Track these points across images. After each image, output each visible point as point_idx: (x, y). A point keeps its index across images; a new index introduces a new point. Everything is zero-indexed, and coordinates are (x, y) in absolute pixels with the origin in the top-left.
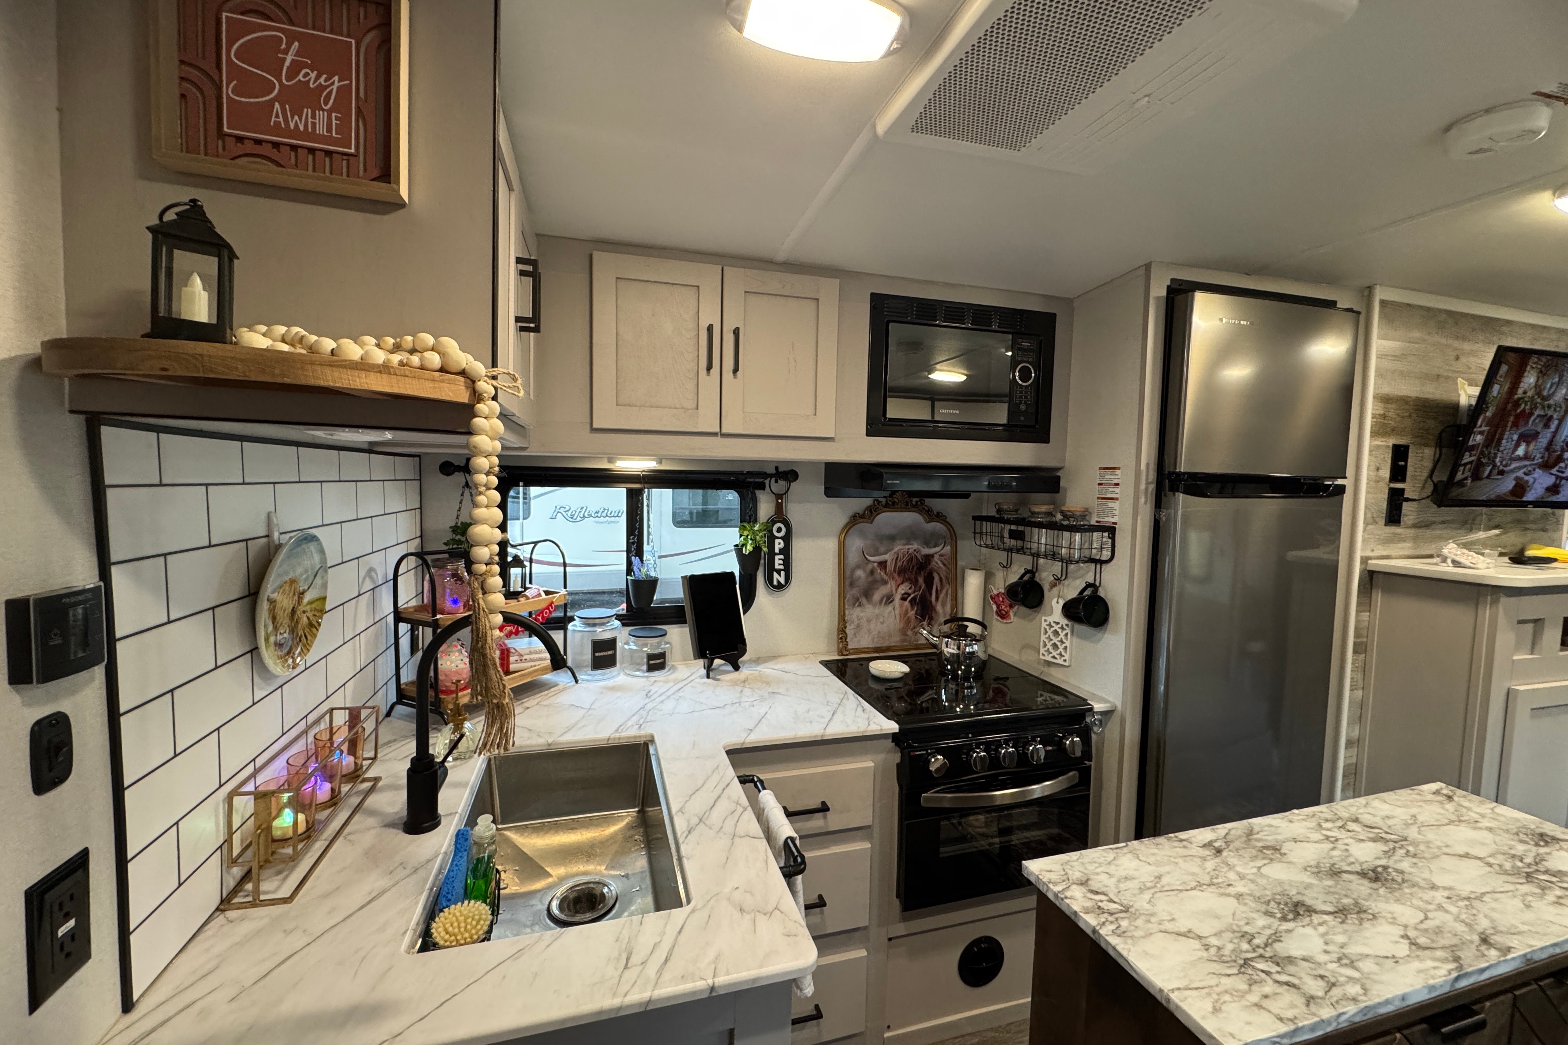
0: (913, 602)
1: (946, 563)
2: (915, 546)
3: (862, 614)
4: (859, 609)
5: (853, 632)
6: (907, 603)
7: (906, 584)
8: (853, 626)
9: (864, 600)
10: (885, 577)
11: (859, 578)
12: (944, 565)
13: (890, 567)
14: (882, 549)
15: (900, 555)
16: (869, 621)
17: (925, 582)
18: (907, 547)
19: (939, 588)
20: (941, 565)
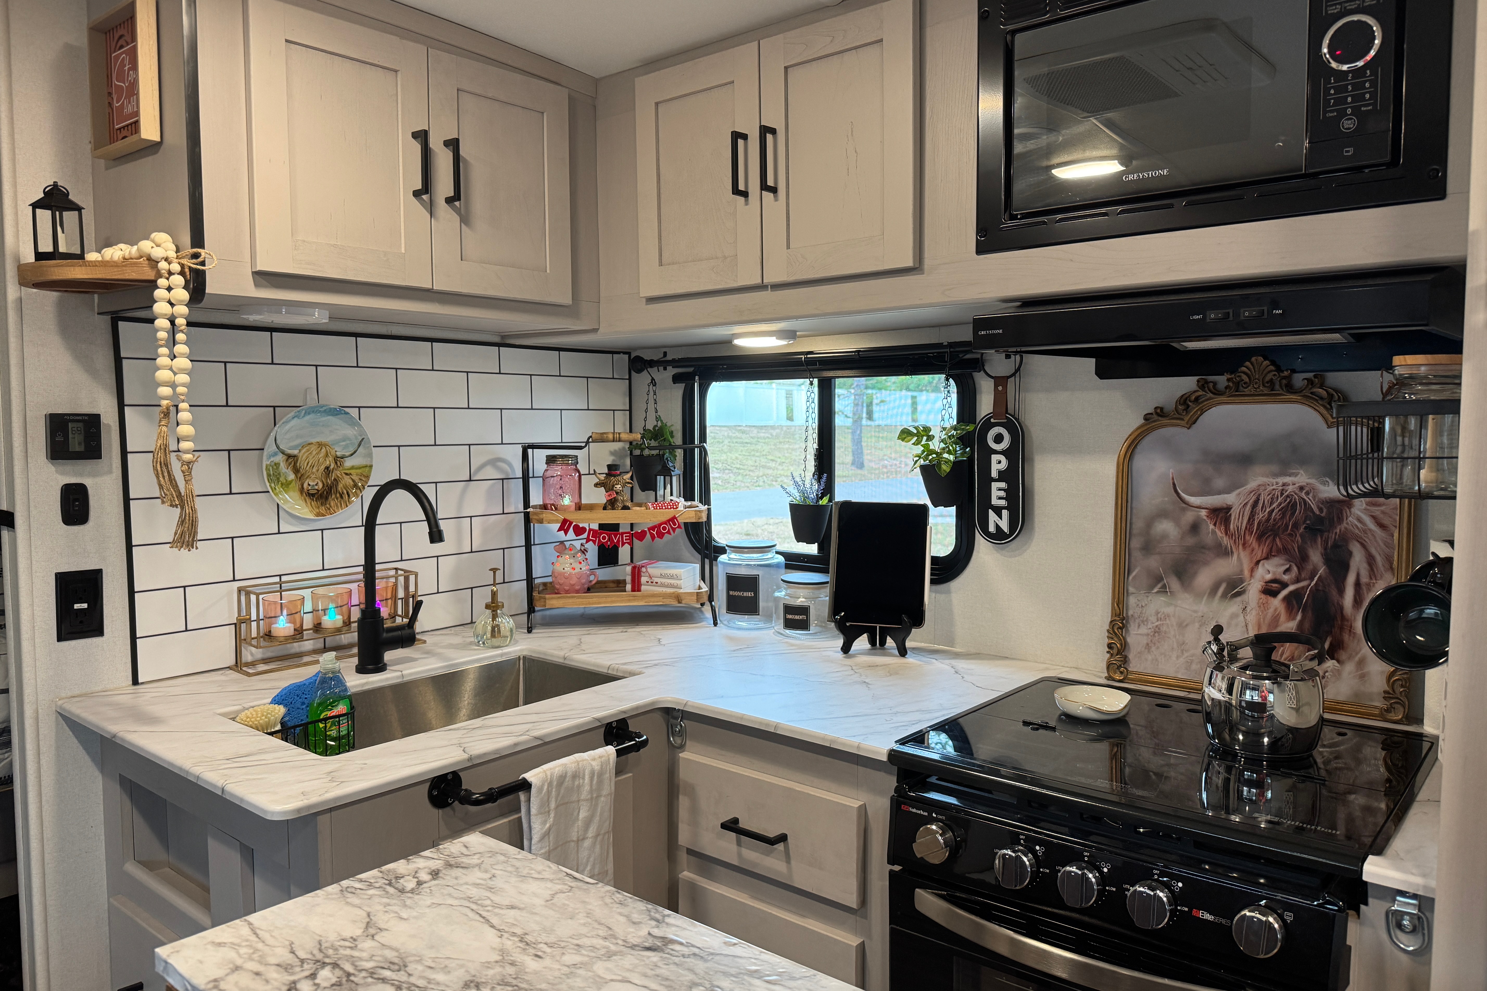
0: (1293, 602)
1: (1386, 521)
2: (1302, 478)
3: (1169, 610)
4: (1162, 598)
5: (1144, 641)
6: (1277, 603)
7: (1276, 560)
8: (1143, 630)
9: (1174, 584)
10: (1226, 541)
11: (1164, 536)
12: (1382, 526)
13: (1238, 520)
14: (1219, 482)
15: (1265, 497)
16: (1182, 626)
17: (1328, 560)
18: (1281, 480)
19: (1364, 579)
20: (1371, 525)
